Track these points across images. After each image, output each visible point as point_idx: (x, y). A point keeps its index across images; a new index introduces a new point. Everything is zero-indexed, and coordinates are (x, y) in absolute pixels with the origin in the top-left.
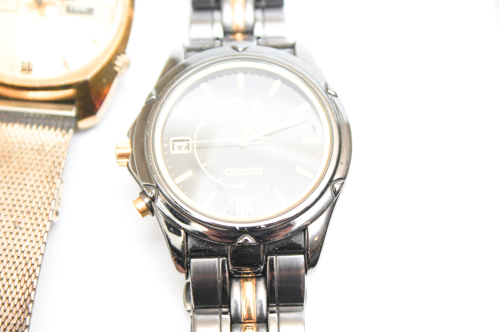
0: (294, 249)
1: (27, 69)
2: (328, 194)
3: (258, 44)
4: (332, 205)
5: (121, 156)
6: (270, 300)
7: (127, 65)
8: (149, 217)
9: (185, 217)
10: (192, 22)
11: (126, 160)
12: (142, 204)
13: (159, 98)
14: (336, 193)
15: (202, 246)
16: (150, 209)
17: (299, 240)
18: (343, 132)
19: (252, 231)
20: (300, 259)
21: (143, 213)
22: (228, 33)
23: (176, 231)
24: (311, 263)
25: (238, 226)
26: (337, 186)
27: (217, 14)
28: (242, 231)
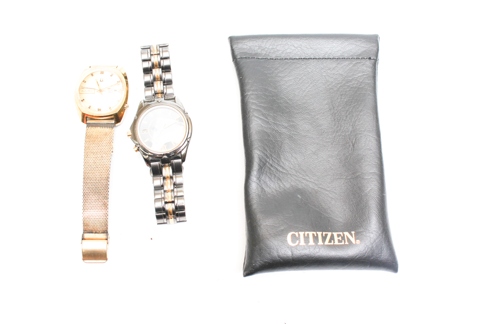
0: (178, 158)
1: (99, 110)
2: (186, 142)
3: (165, 100)
4: (187, 145)
5: (128, 136)
6: (173, 172)
7: (128, 107)
8: (138, 152)
9: (148, 152)
10: (145, 90)
11: (130, 137)
12: (136, 149)
13: (138, 119)
14: (188, 142)
15: (153, 159)
16: (138, 150)
17: (180, 155)
18: (189, 121)
19: (167, 155)
20: (180, 160)
21: (136, 151)
22: (156, 93)
23: (146, 155)
24: (183, 161)
25: (162, 154)
26: (188, 140)
27: (153, 88)
28: (164, 155)
